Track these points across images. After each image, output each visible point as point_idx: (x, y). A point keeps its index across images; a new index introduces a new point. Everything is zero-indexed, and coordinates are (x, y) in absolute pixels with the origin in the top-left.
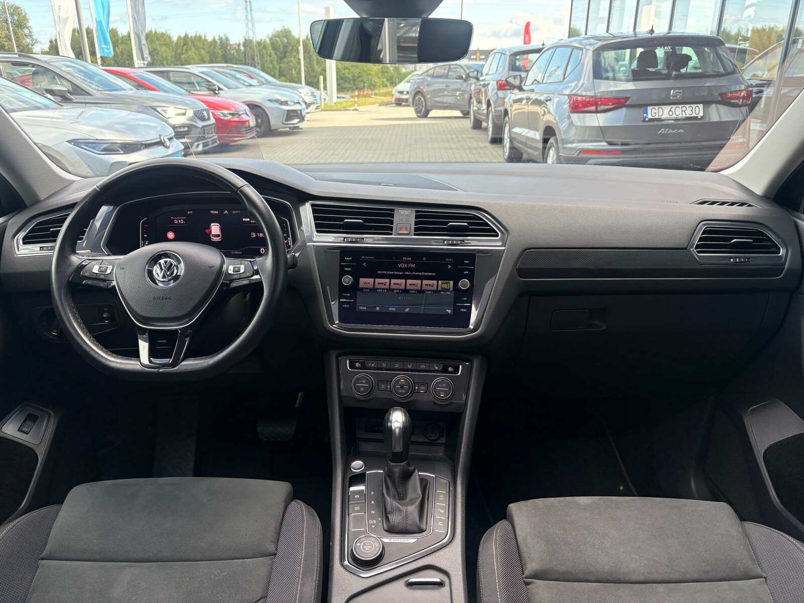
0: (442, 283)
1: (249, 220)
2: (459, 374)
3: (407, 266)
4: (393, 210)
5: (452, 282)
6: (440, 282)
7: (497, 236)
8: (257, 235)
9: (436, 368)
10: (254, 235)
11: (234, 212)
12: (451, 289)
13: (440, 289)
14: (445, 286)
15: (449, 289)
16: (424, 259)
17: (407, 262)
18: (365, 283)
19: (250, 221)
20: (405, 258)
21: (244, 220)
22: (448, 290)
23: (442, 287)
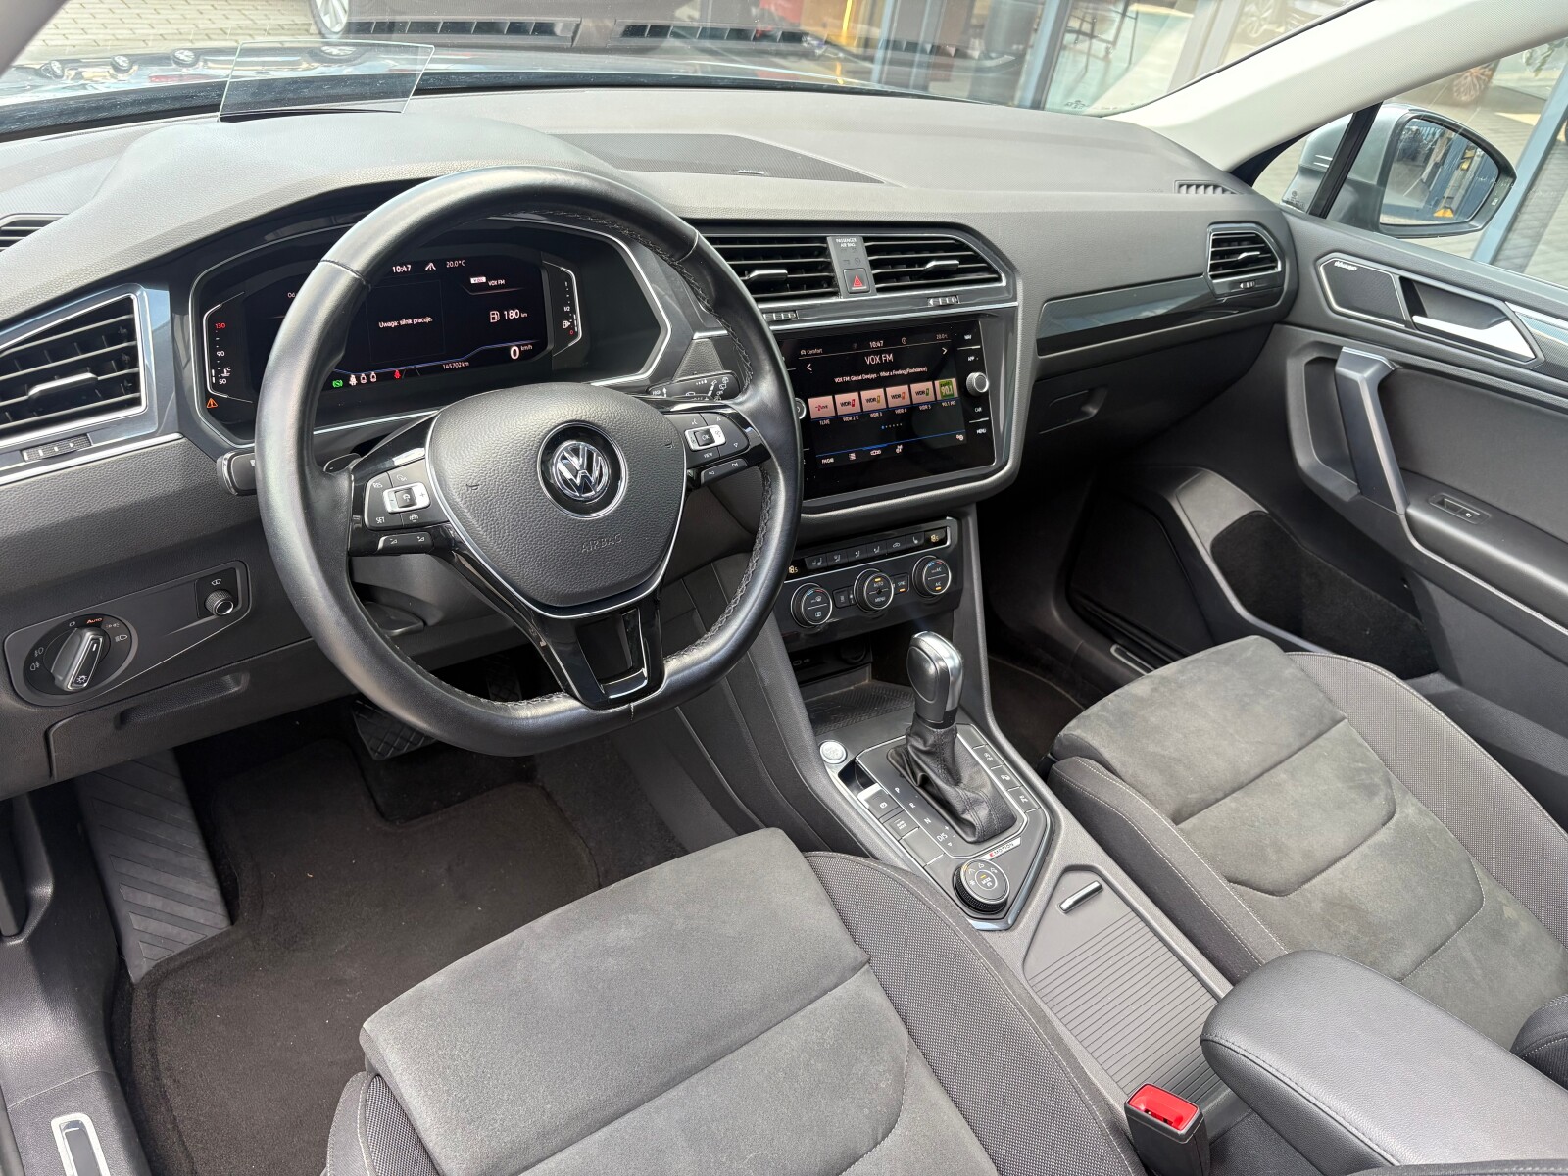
0: (941, 386)
1: (484, 280)
2: (948, 543)
3: (881, 358)
4: (824, 240)
5: (954, 381)
6: (937, 383)
7: (999, 280)
8: (502, 315)
9: (916, 542)
10: (495, 316)
11: (450, 264)
12: (956, 395)
13: (939, 397)
14: (945, 390)
15: (953, 395)
16: (904, 340)
17: (878, 352)
18: (820, 407)
19: (487, 283)
20: (873, 344)
21: (473, 281)
22: (949, 397)
23: (941, 393)
